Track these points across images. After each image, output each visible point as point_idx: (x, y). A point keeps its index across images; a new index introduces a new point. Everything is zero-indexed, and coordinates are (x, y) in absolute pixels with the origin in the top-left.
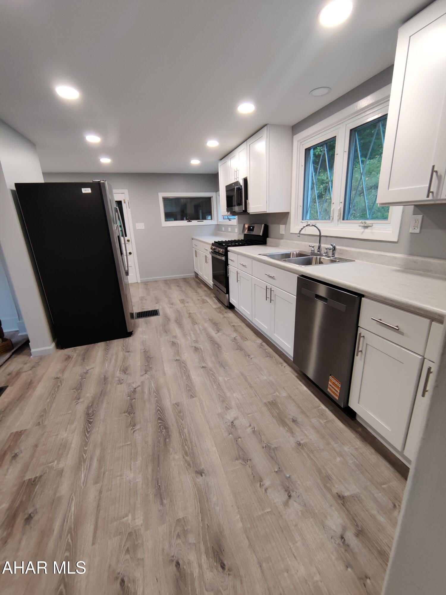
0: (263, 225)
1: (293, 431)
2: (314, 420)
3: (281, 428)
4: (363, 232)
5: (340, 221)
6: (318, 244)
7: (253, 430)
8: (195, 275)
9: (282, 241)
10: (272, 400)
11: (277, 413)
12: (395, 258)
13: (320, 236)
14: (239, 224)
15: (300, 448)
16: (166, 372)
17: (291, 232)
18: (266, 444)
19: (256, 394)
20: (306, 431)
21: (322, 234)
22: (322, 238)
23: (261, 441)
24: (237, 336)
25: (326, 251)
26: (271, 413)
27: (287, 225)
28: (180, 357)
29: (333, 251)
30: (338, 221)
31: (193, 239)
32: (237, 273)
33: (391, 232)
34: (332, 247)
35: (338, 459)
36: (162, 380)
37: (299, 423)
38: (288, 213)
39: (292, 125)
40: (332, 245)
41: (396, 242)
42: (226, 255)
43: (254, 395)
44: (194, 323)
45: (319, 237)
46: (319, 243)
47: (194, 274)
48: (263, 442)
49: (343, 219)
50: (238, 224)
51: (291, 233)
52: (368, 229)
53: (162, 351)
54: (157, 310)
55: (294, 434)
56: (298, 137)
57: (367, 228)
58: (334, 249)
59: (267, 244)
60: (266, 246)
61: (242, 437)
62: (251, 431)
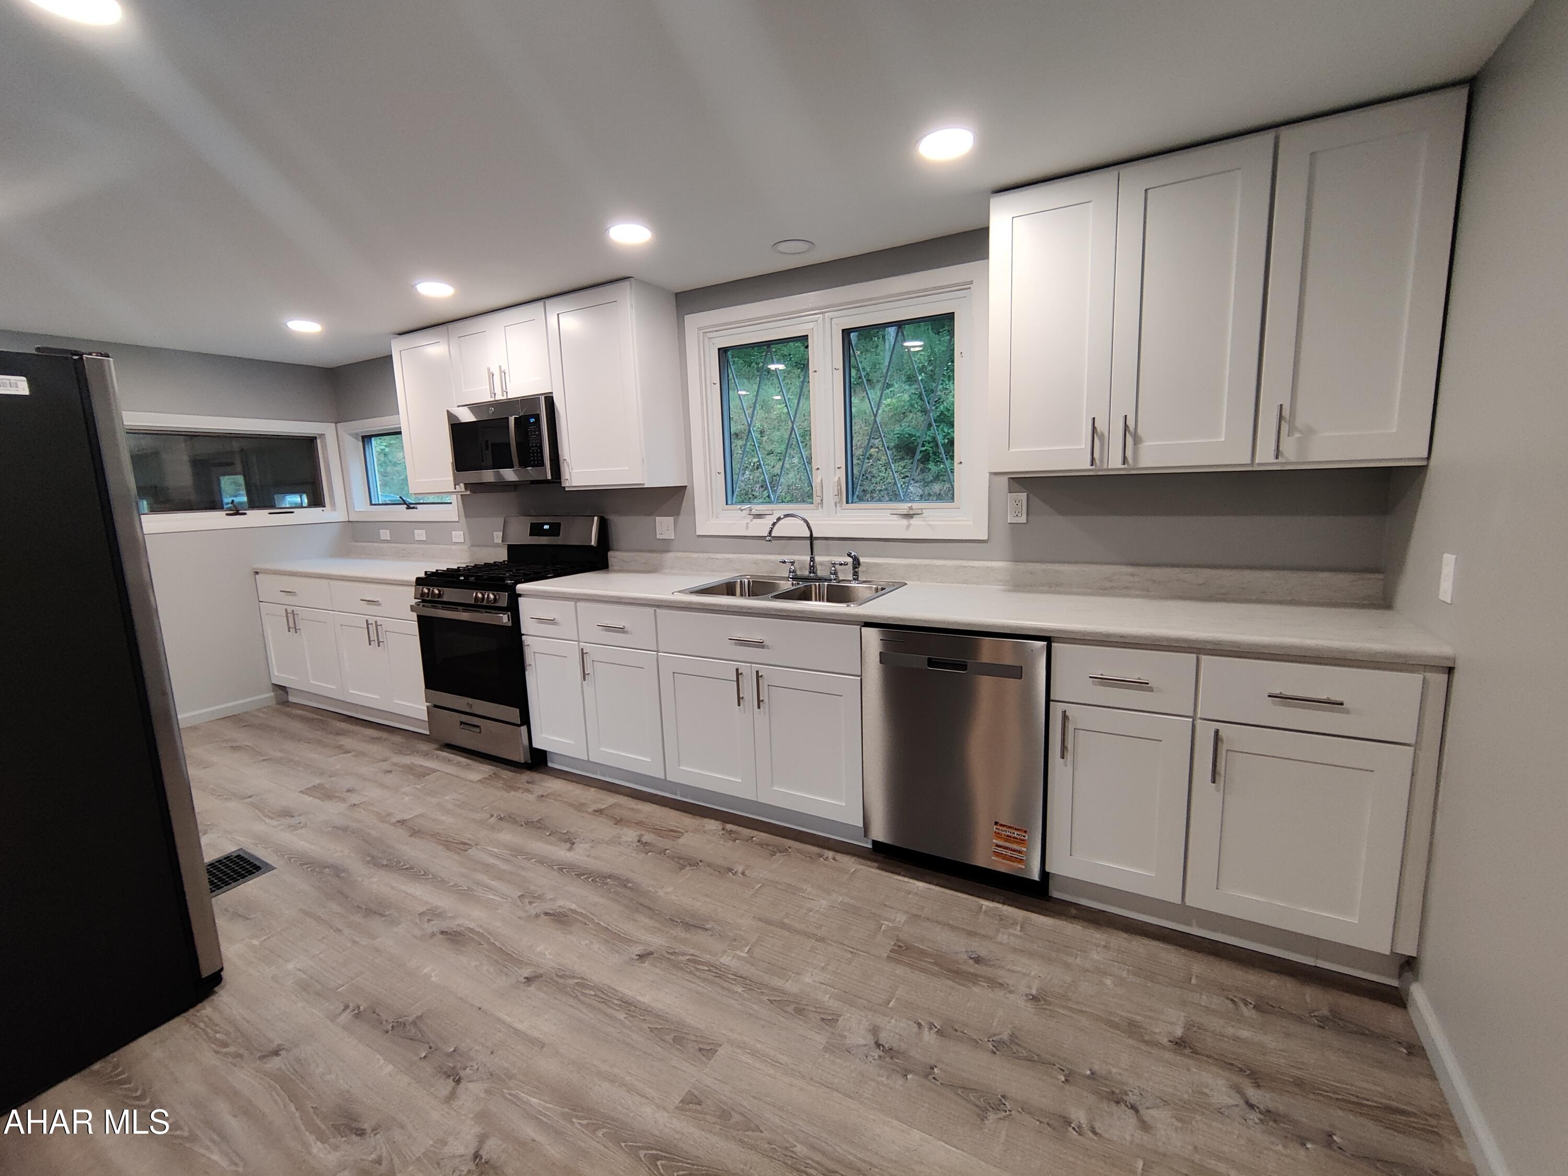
0: (596, 518)
1: (1000, 981)
2: (1002, 937)
3: (976, 989)
4: (909, 526)
5: (841, 506)
6: (807, 558)
7: (936, 1030)
8: (275, 695)
9: (671, 555)
10: (893, 943)
11: (933, 963)
12: (992, 569)
13: (812, 538)
14: (466, 516)
15: (1044, 1004)
16: (536, 1034)
17: (698, 533)
18: (989, 1041)
19: (851, 950)
20: (1015, 966)
21: (815, 535)
22: (815, 542)
23: (976, 1043)
24: (642, 835)
25: (833, 569)
26: (923, 970)
27: (681, 518)
28: (527, 964)
29: (854, 568)
30: (836, 506)
31: (257, 573)
32: (583, 654)
33: (971, 523)
34: (850, 560)
35: (1108, 982)
36: (549, 1067)
37: (989, 960)
38: (683, 489)
39: (676, 292)
40: (849, 555)
41: (984, 540)
42: (513, 609)
43: (849, 955)
44: (459, 846)
45: (809, 542)
46: (812, 555)
47: (272, 694)
48: (980, 1040)
49: (847, 502)
50: (463, 519)
51: (699, 536)
52: (914, 519)
53: (433, 979)
54: (241, 853)
55: (1006, 985)
56: (695, 321)
57: (912, 517)
58: (856, 563)
59: (610, 568)
60: (608, 571)
61: (933, 1062)
62: (935, 1036)
